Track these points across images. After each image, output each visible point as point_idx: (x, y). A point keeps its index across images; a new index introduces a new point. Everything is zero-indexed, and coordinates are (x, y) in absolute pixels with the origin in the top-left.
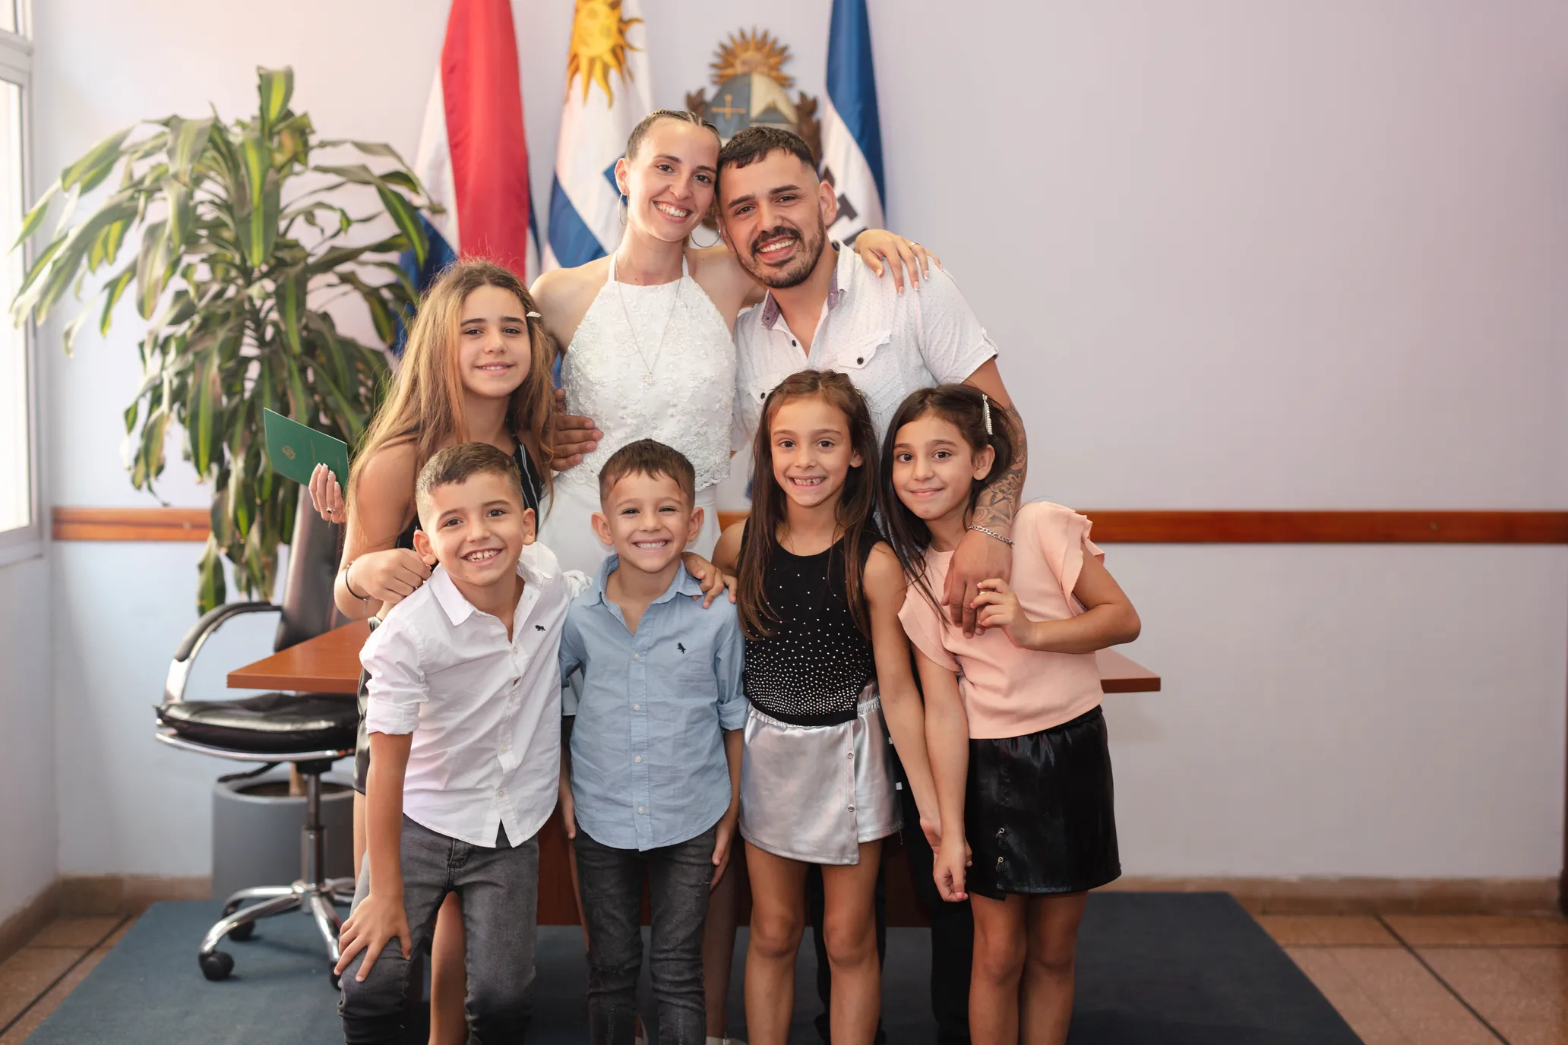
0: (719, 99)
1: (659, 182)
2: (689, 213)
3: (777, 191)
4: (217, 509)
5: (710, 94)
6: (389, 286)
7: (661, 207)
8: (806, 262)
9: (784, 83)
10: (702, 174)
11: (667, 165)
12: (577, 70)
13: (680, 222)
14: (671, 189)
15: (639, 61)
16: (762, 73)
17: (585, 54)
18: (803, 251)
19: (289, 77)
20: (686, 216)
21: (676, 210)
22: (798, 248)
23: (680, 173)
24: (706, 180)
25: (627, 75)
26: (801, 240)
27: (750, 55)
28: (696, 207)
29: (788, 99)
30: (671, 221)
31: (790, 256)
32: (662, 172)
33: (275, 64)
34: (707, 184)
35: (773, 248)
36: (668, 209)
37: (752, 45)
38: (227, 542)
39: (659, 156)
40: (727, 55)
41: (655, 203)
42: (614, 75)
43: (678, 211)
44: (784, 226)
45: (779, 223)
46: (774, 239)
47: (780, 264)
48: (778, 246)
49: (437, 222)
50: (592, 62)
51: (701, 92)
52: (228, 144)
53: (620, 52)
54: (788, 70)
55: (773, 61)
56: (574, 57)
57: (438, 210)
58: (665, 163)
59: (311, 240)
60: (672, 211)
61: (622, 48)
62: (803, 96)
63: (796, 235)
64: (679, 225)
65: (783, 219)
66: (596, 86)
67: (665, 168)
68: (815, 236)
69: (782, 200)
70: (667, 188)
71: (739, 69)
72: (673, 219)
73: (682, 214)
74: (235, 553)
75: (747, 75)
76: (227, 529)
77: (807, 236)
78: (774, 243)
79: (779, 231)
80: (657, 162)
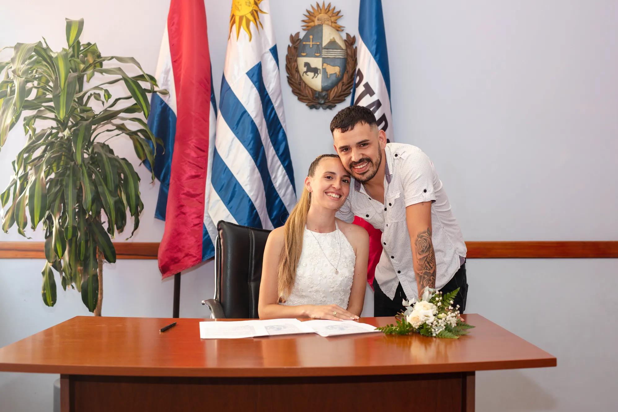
0: (306, 37)
1: (327, 184)
2: (340, 196)
3: (360, 143)
4: (48, 244)
5: (302, 35)
6: (141, 131)
7: (328, 194)
8: (374, 171)
9: (339, 29)
10: (344, 179)
11: (329, 176)
12: (234, 22)
13: (337, 200)
14: (333, 186)
15: (266, 19)
16: (328, 25)
17: (238, 14)
18: (373, 166)
19: (81, 24)
20: (339, 197)
21: (335, 195)
22: (370, 166)
23: (336, 179)
24: (346, 182)
25: (259, 25)
26: (372, 162)
27: (323, 16)
28: (343, 194)
29: (341, 37)
30: (333, 199)
31: (366, 170)
32: (328, 179)
33: (75, 18)
34: (347, 184)
35: (359, 167)
36: (332, 195)
37: (323, 11)
38: (52, 260)
39: (326, 172)
40: (310, 16)
41: (326, 193)
42: (252, 25)
43: (336, 195)
44: (364, 158)
45: (361, 157)
46: (360, 164)
47: (363, 174)
48: (361, 166)
49: (165, 99)
50: (241, 18)
51: (298, 34)
52: (51, 57)
53: (256, 13)
54: (340, 23)
55: (333, 19)
56: (233, 16)
57: (165, 93)
58: (328, 176)
59: (97, 107)
60: (334, 195)
61: (257, 12)
62: (348, 35)
63: (369, 160)
64: (336, 201)
65: (363, 155)
66: (243, 31)
67: (329, 177)
68: (378, 160)
69: (362, 146)
70: (331, 185)
71: (317, 23)
72: (335, 199)
73: (338, 197)
74: (57, 265)
75: (320, 26)
76: (53, 254)
77: (374, 161)
78: (360, 165)
79: (361, 161)
80: (325, 175)
